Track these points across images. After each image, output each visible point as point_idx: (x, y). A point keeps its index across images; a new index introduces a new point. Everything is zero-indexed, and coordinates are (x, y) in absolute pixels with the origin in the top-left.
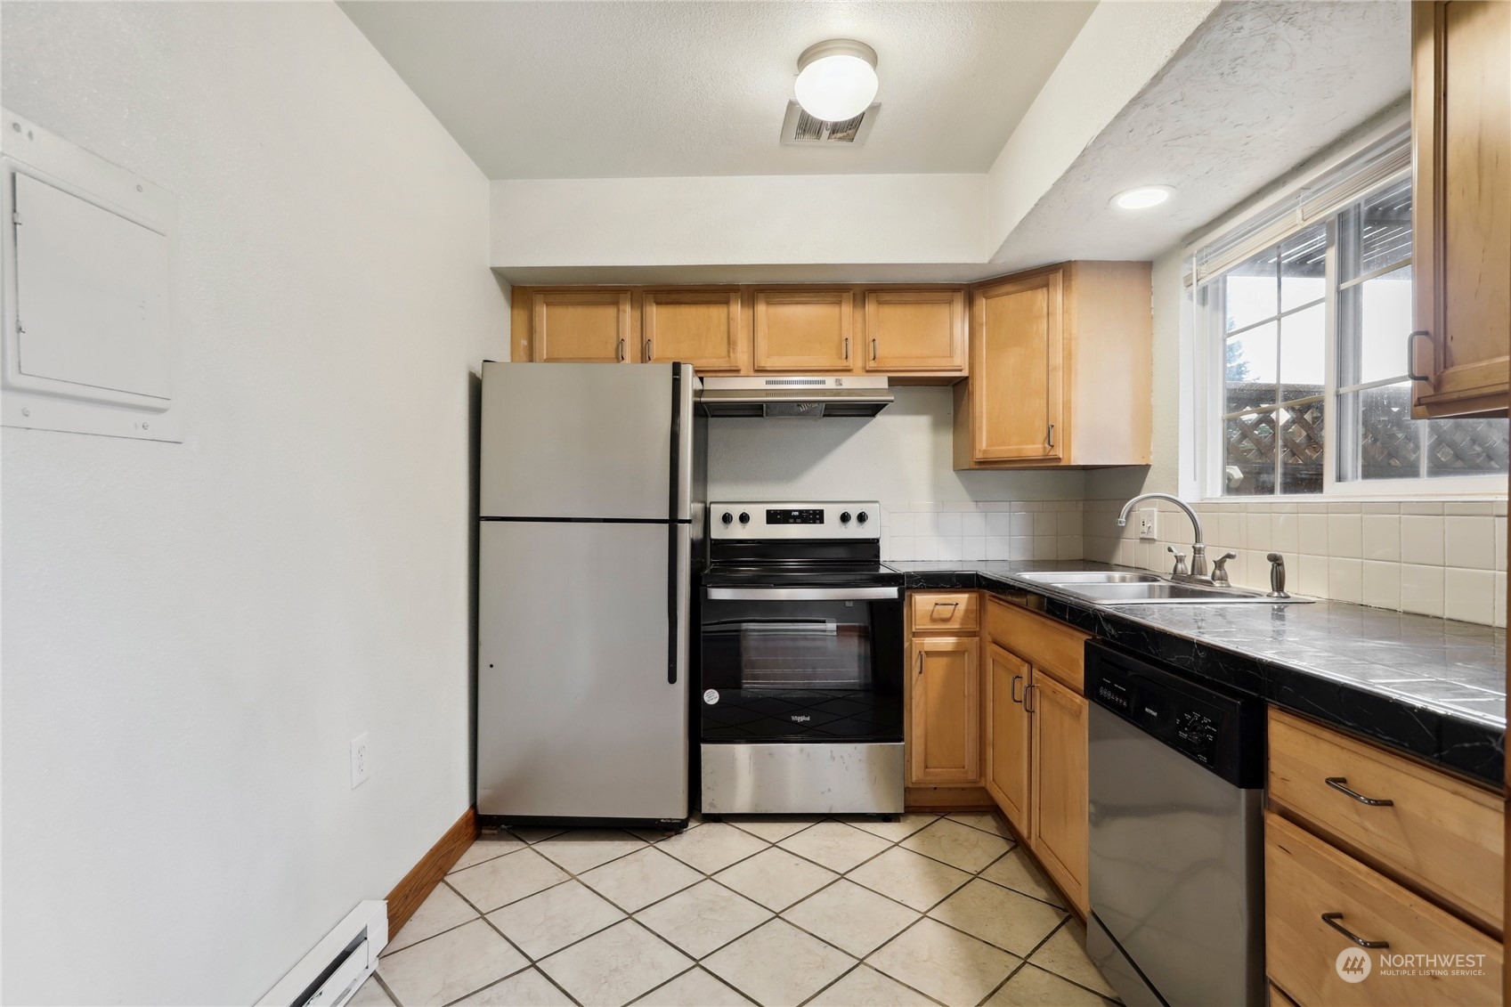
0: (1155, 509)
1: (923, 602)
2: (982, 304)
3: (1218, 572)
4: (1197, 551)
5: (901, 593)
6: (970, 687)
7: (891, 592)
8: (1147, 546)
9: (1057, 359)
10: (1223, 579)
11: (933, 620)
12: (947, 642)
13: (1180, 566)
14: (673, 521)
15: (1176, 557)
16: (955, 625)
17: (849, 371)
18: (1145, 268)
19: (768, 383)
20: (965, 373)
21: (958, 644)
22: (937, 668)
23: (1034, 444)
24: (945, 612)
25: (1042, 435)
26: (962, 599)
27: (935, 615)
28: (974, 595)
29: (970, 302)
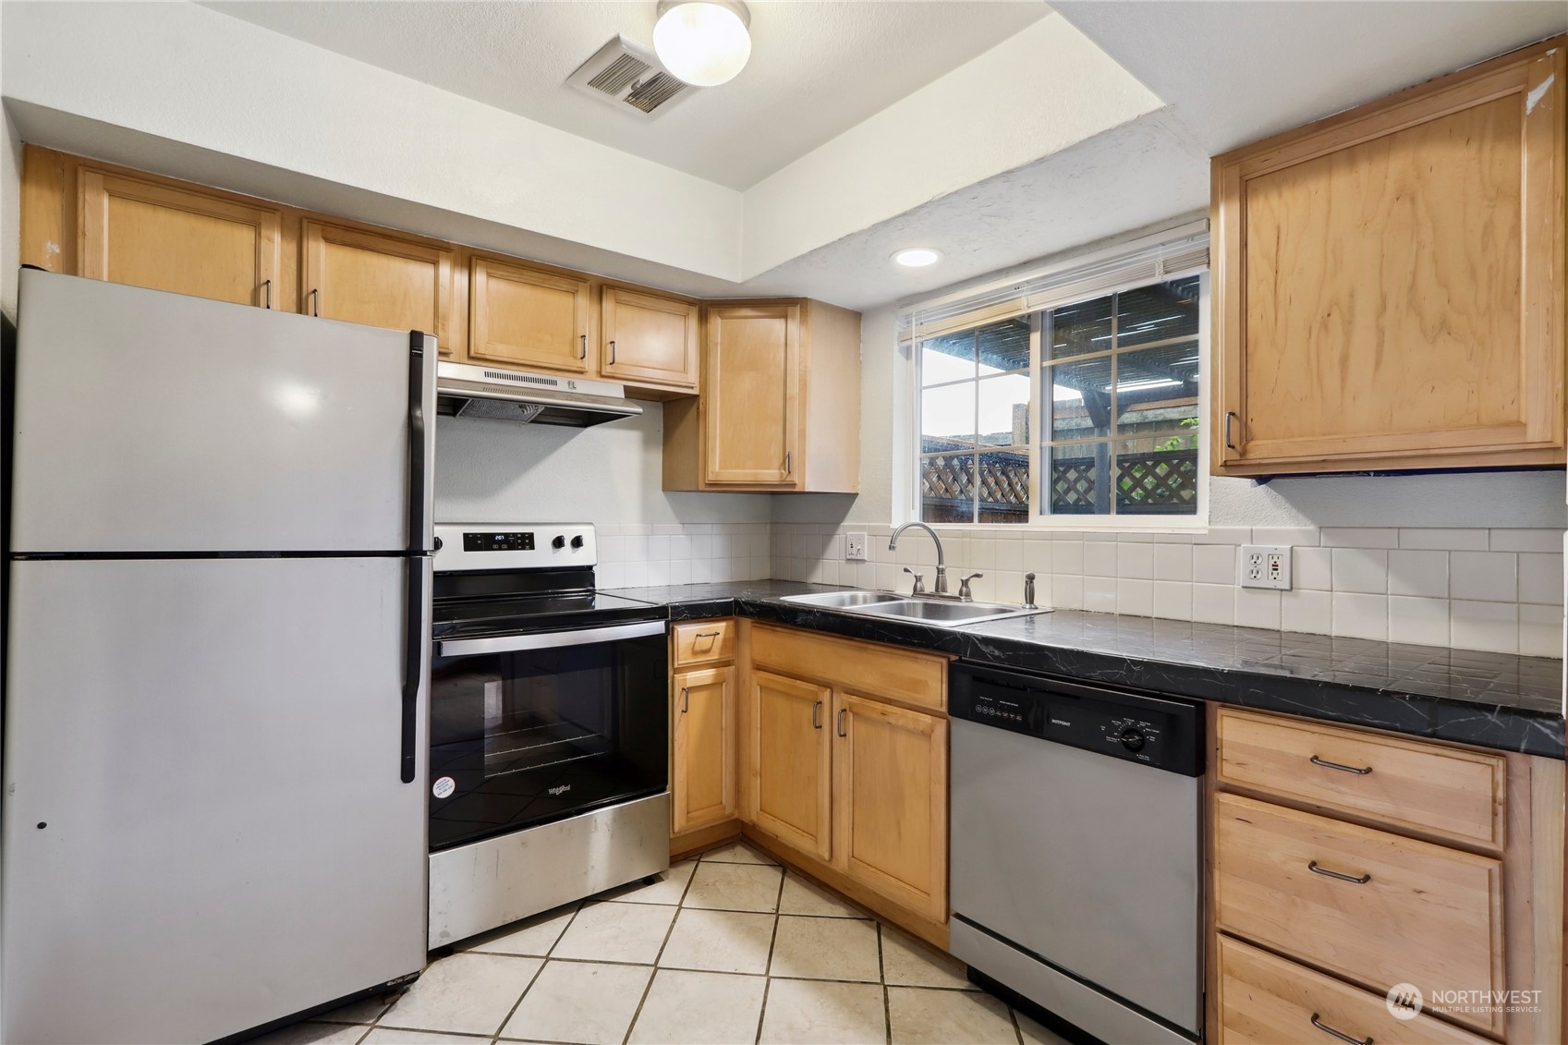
0: (866, 533)
1: (686, 634)
2: (717, 324)
3: (964, 589)
4: (940, 571)
5: (667, 625)
6: (727, 718)
7: (656, 627)
8: (854, 566)
9: (794, 390)
10: (968, 595)
11: (695, 653)
12: (706, 675)
13: (919, 585)
14: (412, 554)
15: (916, 577)
16: (714, 656)
17: (582, 373)
18: (855, 317)
19: (487, 374)
20: (695, 392)
21: (717, 675)
22: (698, 700)
23: (769, 469)
24: (705, 643)
25: (777, 461)
26: (721, 627)
27: (697, 648)
28: (731, 623)
29: (703, 318)
